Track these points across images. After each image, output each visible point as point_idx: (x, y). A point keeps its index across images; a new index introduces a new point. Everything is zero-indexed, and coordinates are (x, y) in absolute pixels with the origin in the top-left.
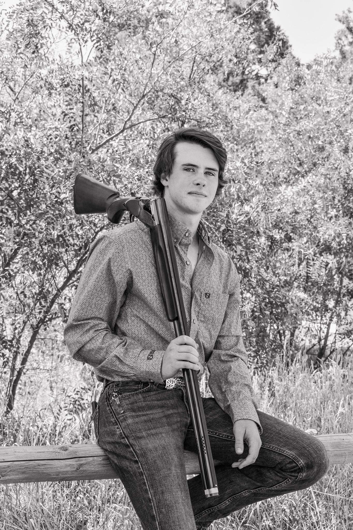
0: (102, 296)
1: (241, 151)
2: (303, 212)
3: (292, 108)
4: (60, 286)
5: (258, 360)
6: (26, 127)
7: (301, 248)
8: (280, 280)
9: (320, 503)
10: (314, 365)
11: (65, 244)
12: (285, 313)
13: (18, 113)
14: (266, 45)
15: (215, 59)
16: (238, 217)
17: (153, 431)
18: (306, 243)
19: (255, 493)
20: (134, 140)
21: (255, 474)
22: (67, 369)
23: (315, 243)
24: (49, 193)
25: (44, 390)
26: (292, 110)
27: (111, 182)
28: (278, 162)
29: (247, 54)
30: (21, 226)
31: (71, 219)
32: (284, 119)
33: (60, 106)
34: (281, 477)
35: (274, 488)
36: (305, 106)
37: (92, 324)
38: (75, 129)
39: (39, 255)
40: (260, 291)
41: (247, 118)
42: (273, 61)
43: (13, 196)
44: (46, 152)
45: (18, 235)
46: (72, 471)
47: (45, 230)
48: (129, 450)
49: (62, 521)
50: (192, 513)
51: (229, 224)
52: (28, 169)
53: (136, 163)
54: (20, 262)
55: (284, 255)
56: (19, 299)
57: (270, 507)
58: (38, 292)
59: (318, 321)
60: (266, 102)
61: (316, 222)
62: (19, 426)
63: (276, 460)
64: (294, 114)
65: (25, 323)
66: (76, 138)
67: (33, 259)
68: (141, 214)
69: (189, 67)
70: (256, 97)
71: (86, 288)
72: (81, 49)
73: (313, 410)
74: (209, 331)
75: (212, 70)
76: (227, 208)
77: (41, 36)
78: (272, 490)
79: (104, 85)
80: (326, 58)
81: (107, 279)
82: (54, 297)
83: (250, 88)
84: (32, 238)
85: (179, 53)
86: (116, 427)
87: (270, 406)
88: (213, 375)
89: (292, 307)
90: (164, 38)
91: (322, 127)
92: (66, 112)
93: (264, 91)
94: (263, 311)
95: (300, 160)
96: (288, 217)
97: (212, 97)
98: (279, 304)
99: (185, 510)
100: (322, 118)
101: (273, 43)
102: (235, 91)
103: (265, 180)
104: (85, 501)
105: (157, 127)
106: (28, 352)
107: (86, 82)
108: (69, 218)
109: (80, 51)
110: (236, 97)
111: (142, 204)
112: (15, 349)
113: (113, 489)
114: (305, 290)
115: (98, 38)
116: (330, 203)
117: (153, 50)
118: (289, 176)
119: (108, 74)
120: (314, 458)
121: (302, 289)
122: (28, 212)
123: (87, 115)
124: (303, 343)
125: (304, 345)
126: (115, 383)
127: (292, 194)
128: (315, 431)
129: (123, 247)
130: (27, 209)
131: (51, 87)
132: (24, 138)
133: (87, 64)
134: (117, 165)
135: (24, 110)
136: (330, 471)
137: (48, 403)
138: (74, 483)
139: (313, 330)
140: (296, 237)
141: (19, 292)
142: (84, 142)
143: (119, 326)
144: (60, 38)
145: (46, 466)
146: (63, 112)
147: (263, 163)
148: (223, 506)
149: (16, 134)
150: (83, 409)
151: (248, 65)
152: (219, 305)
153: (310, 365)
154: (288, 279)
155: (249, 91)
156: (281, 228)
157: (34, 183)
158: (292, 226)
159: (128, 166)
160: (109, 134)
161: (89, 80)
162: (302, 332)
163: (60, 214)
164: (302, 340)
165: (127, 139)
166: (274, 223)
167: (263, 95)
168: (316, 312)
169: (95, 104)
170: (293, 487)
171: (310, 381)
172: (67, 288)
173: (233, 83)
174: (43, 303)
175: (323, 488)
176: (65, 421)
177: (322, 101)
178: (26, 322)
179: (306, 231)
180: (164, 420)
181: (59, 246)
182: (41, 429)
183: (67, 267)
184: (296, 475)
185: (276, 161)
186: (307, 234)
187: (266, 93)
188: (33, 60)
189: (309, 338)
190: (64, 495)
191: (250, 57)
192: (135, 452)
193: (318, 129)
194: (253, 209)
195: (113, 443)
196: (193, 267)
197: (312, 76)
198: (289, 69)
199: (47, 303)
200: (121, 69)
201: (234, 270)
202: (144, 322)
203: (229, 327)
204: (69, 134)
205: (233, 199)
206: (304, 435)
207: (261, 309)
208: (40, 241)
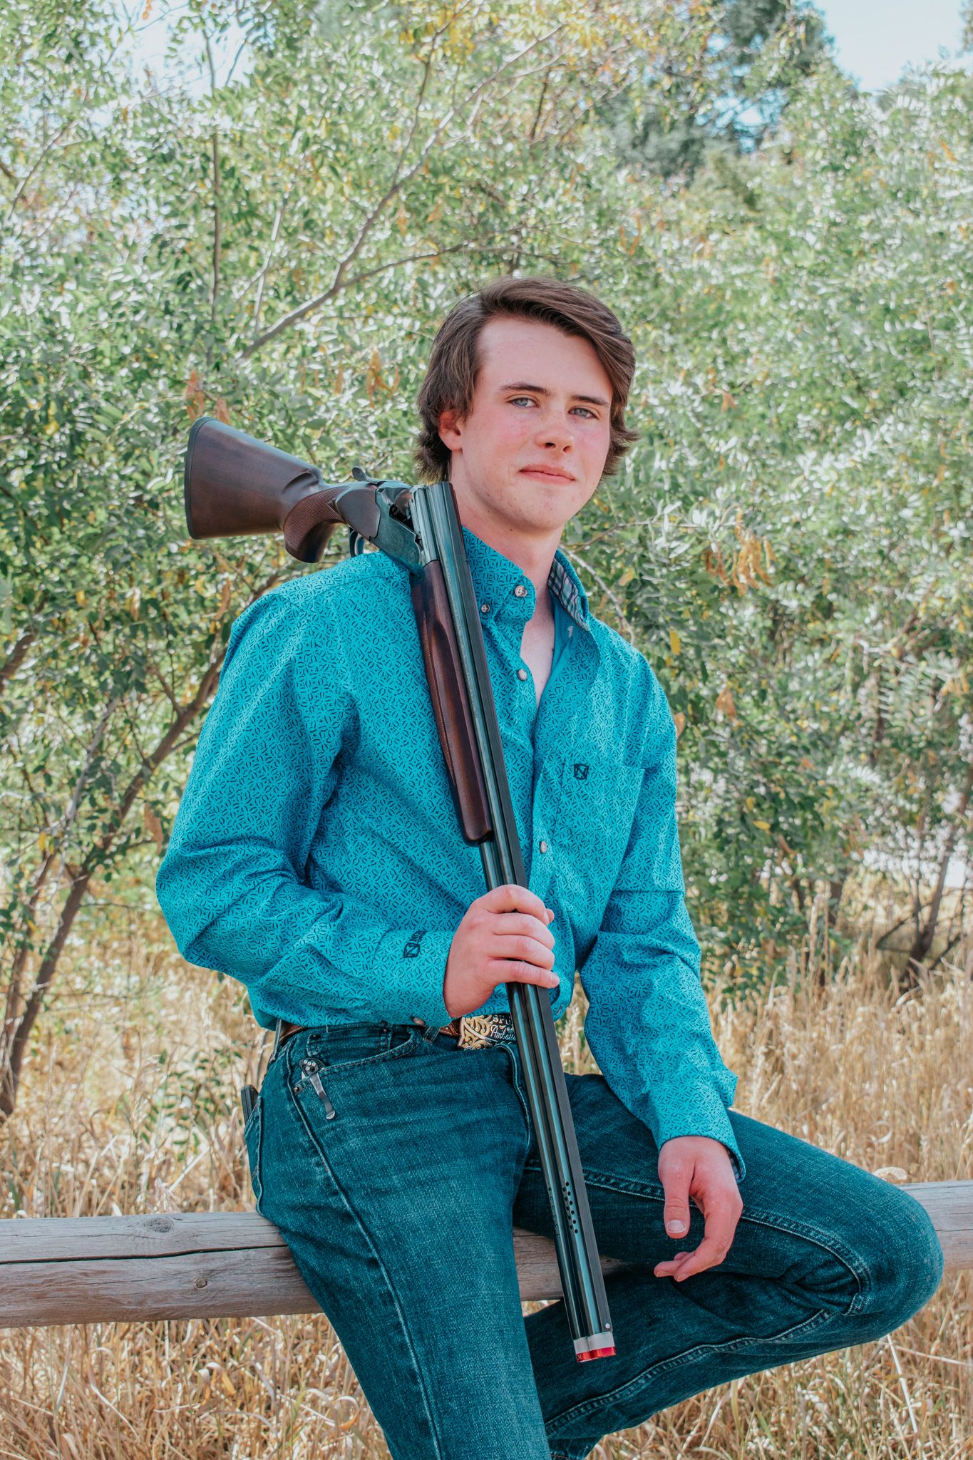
0: (269, 774)
1: (685, 349)
2: (867, 530)
3: (834, 224)
4: (150, 750)
5: (734, 968)
6: (47, 281)
7: (861, 637)
8: (801, 730)
9: (919, 1384)
10: (901, 980)
11: (166, 627)
12: (813, 828)
13: (23, 240)
14: (758, 39)
15: (605, 78)
16: (674, 544)
17: (422, 1174)
18: (874, 623)
19: (722, 1355)
20: (367, 318)
21: (722, 1297)
22: (172, 993)
23: (901, 624)
24: (116, 477)
25: (104, 1056)
26: (834, 230)
27: (297, 442)
28: (793, 385)
29: (702, 64)
30: (35, 575)
31: (181, 552)
32: (811, 255)
33: (148, 220)
34: (799, 1307)
35: (780, 1339)
36: (873, 216)
37: (239, 857)
38: (193, 286)
39: (88, 660)
40: (740, 763)
41: (700, 254)
42: (779, 83)
43: (10, 485)
44: (107, 353)
45: (26, 601)
46: (183, 1292)
47: (107, 586)
48: (351, 1227)
49: (157, 1440)
50: (538, 1413)
51: (646, 566)
52: (53, 405)
53: (372, 386)
54: (32, 681)
55: (810, 658)
56: (31, 790)
57: (769, 1397)
58: (84, 767)
59: (912, 853)
60: (759, 206)
61: (905, 559)
62: (30, 1161)
63: (785, 1257)
64: (840, 241)
65: (48, 859)
66: (195, 312)
67: (70, 672)
68: (383, 532)
69: (531, 102)
70: (728, 192)
71: (222, 751)
72: (208, 49)
73: (898, 1113)
74: (586, 876)
75: (599, 112)
76: (642, 518)
77: (90, 11)
78: (775, 1346)
79: (277, 155)
80: (936, 74)
81: (283, 723)
82: (134, 782)
83: (710, 165)
84: (65, 609)
85: (499, 61)
86: (314, 1160)
87: (771, 1101)
88: (597, 1006)
89: (836, 808)
90: (455, 16)
91: (923, 280)
92: (167, 237)
93: (752, 175)
94: (749, 820)
95: (857, 378)
96: (824, 545)
97: (599, 191)
98: (796, 800)
99: (517, 1404)
100: (922, 251)
101: (778, 29)
102: (667, 174)
103: (756, 438)
104: (226, 1379)
105: (437, 280)
106: (58, 943)
107: (225, 150)
108: (174, 548)
109: (207, 56)
110: (667, 193)
111: (386, 502)
112: (20, 937)
113: (307, 1345)
114: (873, 761)
115: (259, 14)
116: (947, 504)
117: (424, 51)
118: (825, 425)
119: (290, 123)
120: (897, 1251)
121: (863, 757)
122: (55, 530)
123: (227, 246)
124: (868, 915)
125: (872, 922)
126: (310, 1033)
127: (834, 476)
128: (900, 1174)
129: (330, 628)
130: (50, 523)
131: (119, 163)
132: (41, 312)
133: (227, 94)
134: (318, 392)
135: (41, 232)
136: (948, 1291)
137: (117, 1093)
138: (192, 1328)
139: (898, 877)
140: (847, 604)
141: (30, 769)
142: (220, 325)
143: (320, 861)
144: (146, 15)
145: (107, 1278)
146: (157, 237)
147: (750, 385)
148: (629, 1392)
149: (17, 302)
150: (220, 1111)
151: (704, 97)
152: (615, 799)
153: (887, 982)
154: (824, 728)
155: (708, 173)
156: (802, 579)
157: (72, 445)
158: (835, 571)
159: (348, 395)
160: (295, 303)
161: (233, 141)
162: (866, 884)
163: (149, 539)
164: (866, 908)
165: (347, 315)
166: (782, 564)
167: (750, 185)
168: (905, 824)
169: (252, 213)
170: (836, 1336)
171: (888, 1028)
172: (171, 757)
173: (660, 152)
174: (101, 801)
175: (926, 1341)
176: (167, 1145)
177: (924, 202)
178: (52, 857)
179: (876, 588)
180: (456, 1139)
181: (146, 633)
182: (96, 1169)
183: (171, 696)
184: (845, 1299)
185: (787, 380)
186: (879, 595)
187: (757, 180)
188: (68, 83)
189: (885, 902)
190: (164, 1363)
191: (712, 74)
192: (371, 1235)
193: (913, 285)
194: (715, 519)
195: (305, 1208)
196: (539, 688)
197: (894, 127)
198: (827, 106)
199: (112, 799)
200: (327, 109)
201: (658, 698)
202: (394, 849)
203: (644, 864)
204: (174, 300)
205: (659, 490)
206: (866, 1183)
207: (743, 818)
208: (92, 618)
